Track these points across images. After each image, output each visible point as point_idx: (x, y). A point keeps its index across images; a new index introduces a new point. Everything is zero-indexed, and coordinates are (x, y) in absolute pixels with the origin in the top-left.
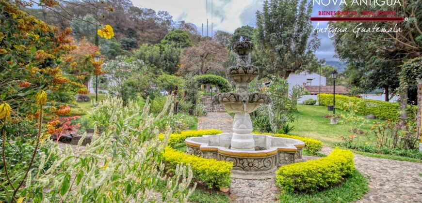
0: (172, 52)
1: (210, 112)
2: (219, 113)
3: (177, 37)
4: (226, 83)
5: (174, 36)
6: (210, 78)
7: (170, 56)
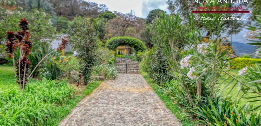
0: (102, 25)
1: (124, 73)
2: (132, 75)
3: (107, 15)
4: (142, 45)
5: (105, 15)
6: (126, 39)
7: (100, 28)
